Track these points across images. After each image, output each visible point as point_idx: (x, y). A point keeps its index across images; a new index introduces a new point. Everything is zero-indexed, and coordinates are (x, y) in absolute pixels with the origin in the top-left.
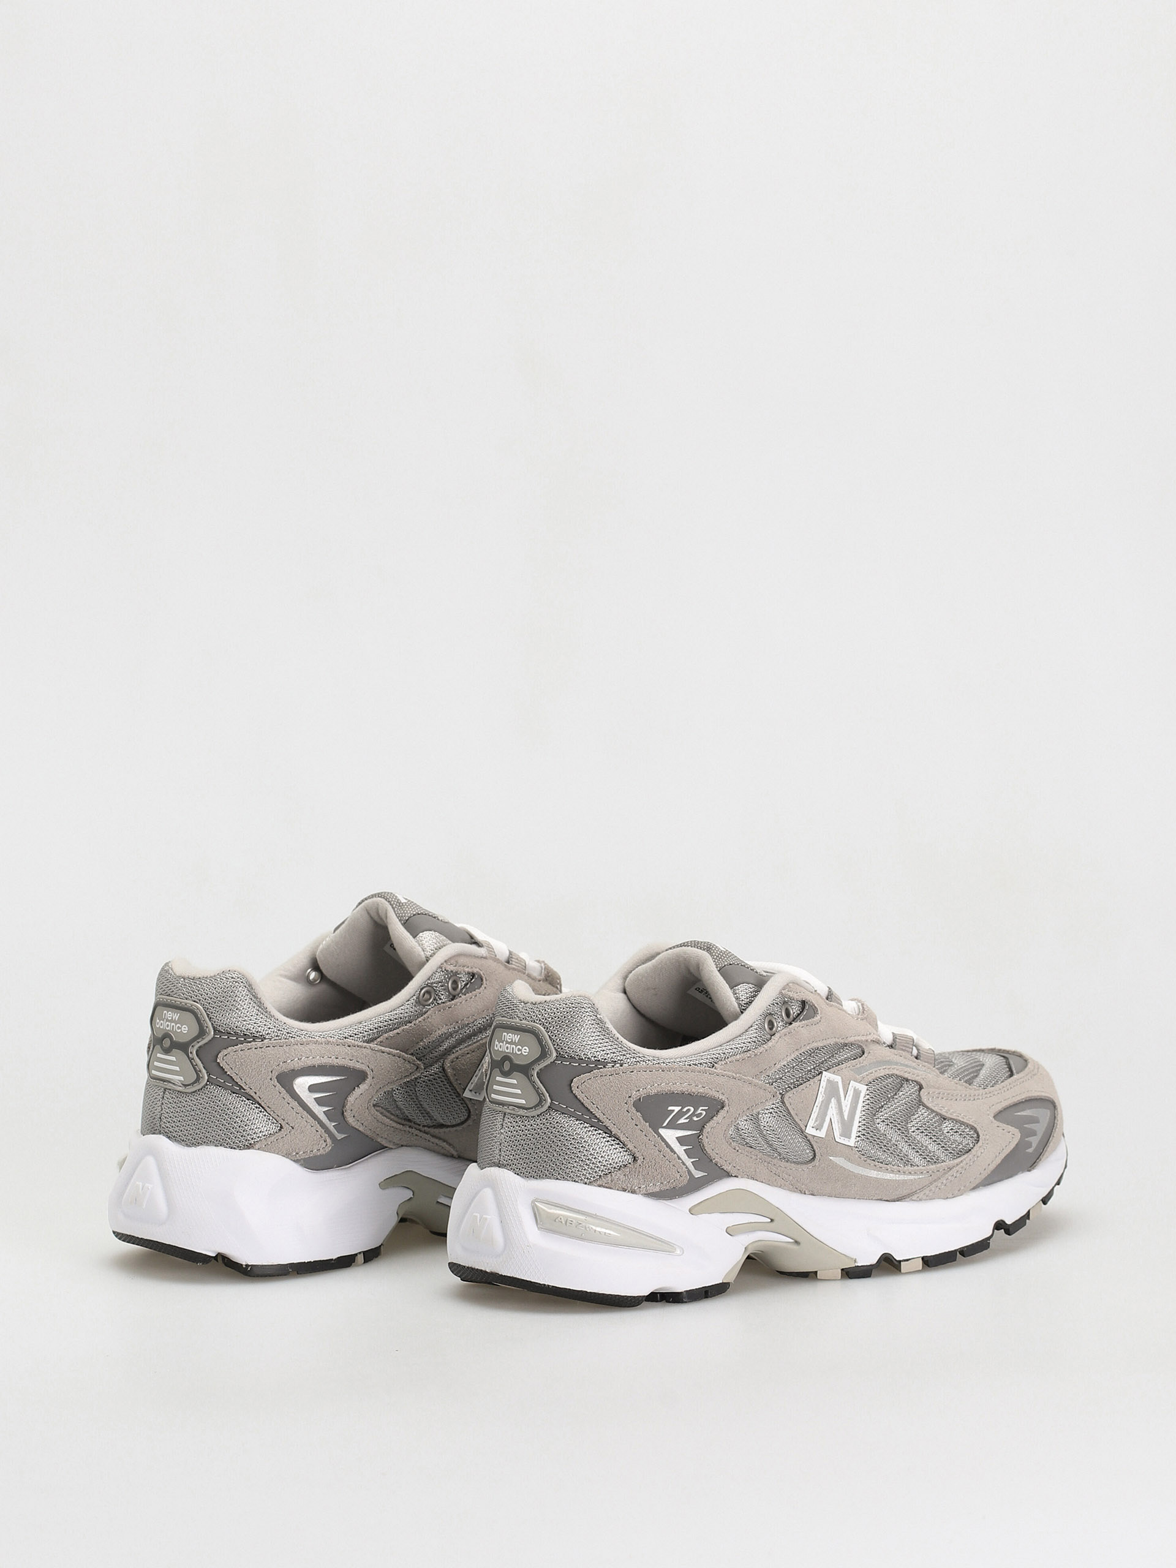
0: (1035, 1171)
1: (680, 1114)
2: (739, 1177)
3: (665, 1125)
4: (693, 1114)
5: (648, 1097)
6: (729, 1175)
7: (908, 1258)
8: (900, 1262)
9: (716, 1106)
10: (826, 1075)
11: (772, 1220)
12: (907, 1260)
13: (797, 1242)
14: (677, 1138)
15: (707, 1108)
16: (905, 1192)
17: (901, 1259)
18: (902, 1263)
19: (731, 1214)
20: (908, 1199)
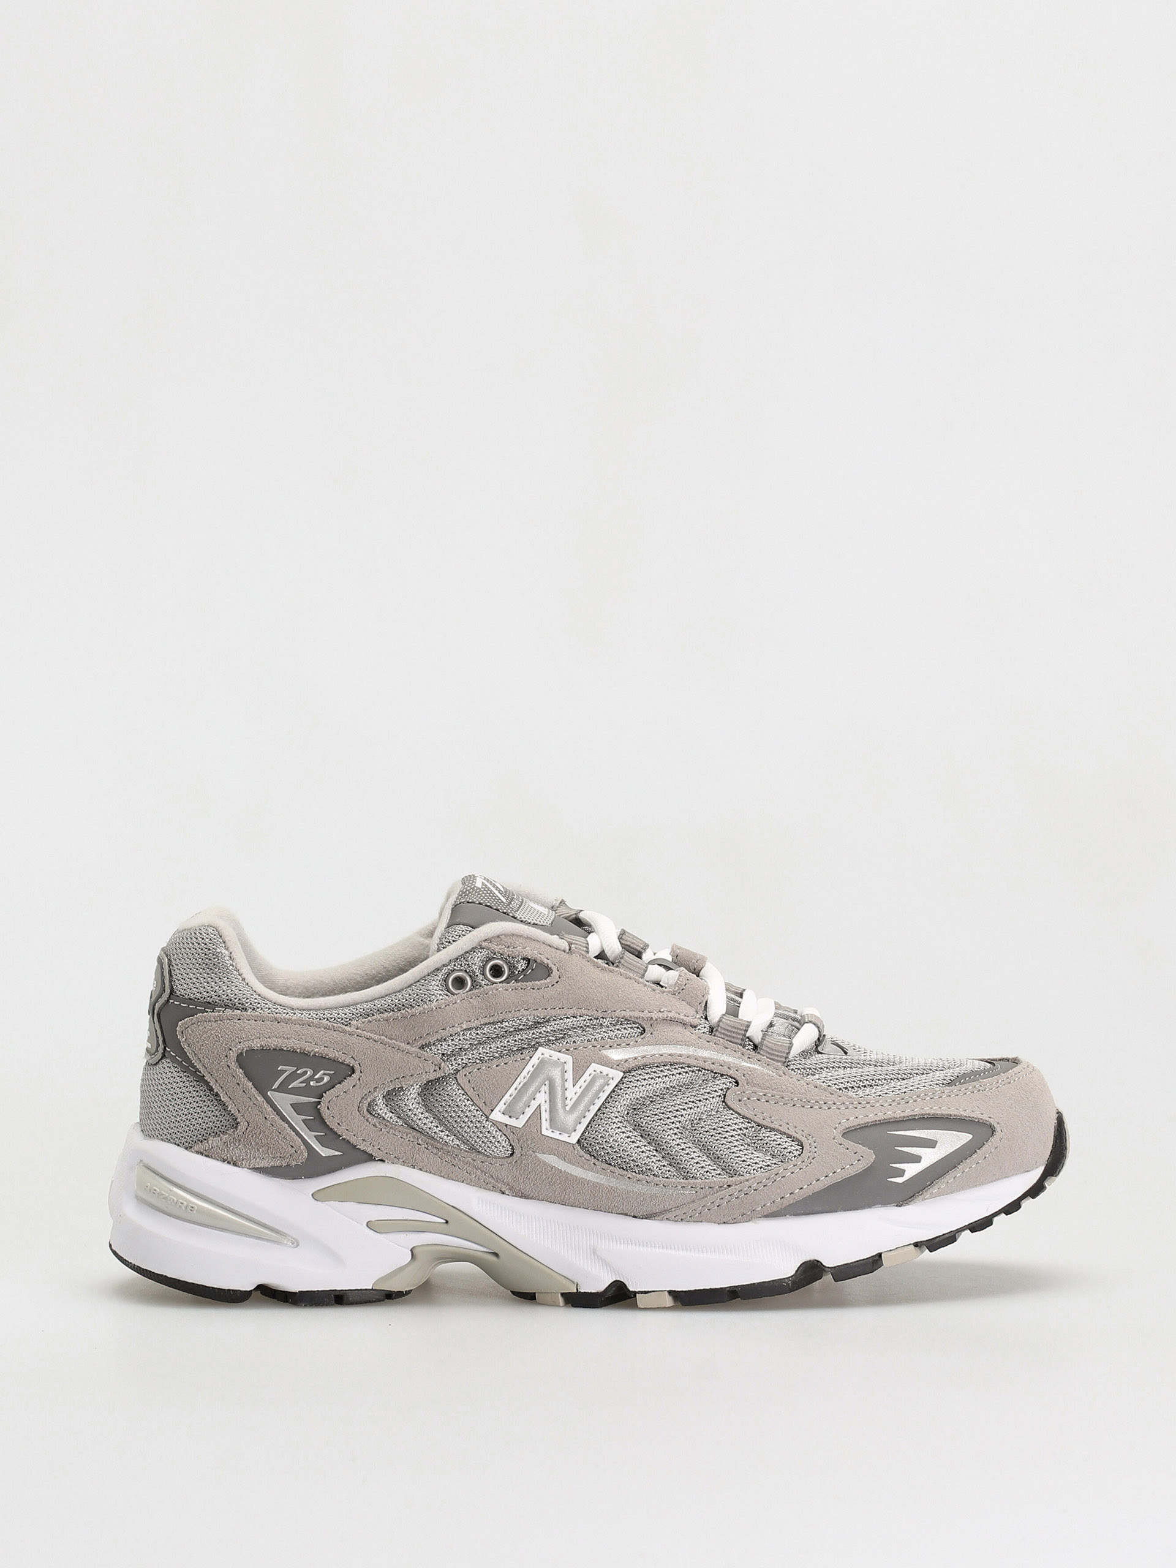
0: (907, 1207)
1: (293, 1077)
2: (386, 1161)
3: (275, 1086)
4: (311, 1078)
5: (251, 1051)
6: (370, 1158)
7: (646, 1290)
8: (635, 1293)
9: (343, 1071)
10: (543, 1052)
11: (447, 1222)
12: (646, 1292)
13: (496, 1255)
14: (291, 1105)
15: (332, 1072)
16: (657, 1209)
17: (637, 1290)
18: (637, 1295)
19: (374, 1206)
20: (659, 1218)
